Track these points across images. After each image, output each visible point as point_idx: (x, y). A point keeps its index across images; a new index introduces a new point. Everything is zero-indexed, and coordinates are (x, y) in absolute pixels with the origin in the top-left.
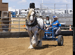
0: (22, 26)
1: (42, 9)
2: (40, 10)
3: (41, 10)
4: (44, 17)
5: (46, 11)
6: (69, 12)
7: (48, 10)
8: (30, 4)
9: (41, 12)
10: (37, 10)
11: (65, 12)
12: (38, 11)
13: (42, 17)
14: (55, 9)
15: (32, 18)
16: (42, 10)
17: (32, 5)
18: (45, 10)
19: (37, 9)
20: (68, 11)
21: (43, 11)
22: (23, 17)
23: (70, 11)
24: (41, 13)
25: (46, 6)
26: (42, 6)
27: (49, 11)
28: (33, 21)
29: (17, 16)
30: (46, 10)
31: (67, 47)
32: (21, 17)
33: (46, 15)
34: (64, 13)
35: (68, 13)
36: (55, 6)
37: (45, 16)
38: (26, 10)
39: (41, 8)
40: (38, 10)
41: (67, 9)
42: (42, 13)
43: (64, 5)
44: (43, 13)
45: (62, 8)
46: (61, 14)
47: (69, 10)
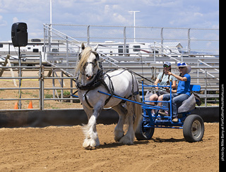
1: (50, 41)
2: (43, 44)
3: (47, 44)
4: (56, 67)
5: (62, 49)
6: (131, 51)
7: (67, 46)
8: (14, 26)
9: (47, 50)
10: (34, 45)
11: (120, 51)
12: (36, 47)
13: (50, 66)
14: (88, 42)
15: (89, 69)
16: (50, 44)
17: (18, 30)
18: (58, 44)
19: (33, 40)
20: (127, 47)
21: (53, 47)
23: (135, 47)
24: (46, 55)
25: (62, 34)
26: (49, 32)
27: (71, 48)
28: (93, 77)
30: (62, 44)
31: (125, 157)
33: (62, 59)
34: (115, 54)
35: (129, 55)
36: (88, 33)
37: (58, 62)
39: (48, 39)
40: (38, 44)
41: (125, 42)
42: (50, 55)
43: (115, 31)
44: (52, 54)
45: (110, 39)
46: (107, 55)
47: (131, 46)
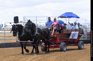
0: (7, 37)
1: (25, 21)
3: (24, 23)
10: (20, 23)
14: (36, 21)
22: (8, 29)
26: (25, 19)
29: (2, 29)
32: (6, 29)
34: (44, 25)
38: (11, 23)
